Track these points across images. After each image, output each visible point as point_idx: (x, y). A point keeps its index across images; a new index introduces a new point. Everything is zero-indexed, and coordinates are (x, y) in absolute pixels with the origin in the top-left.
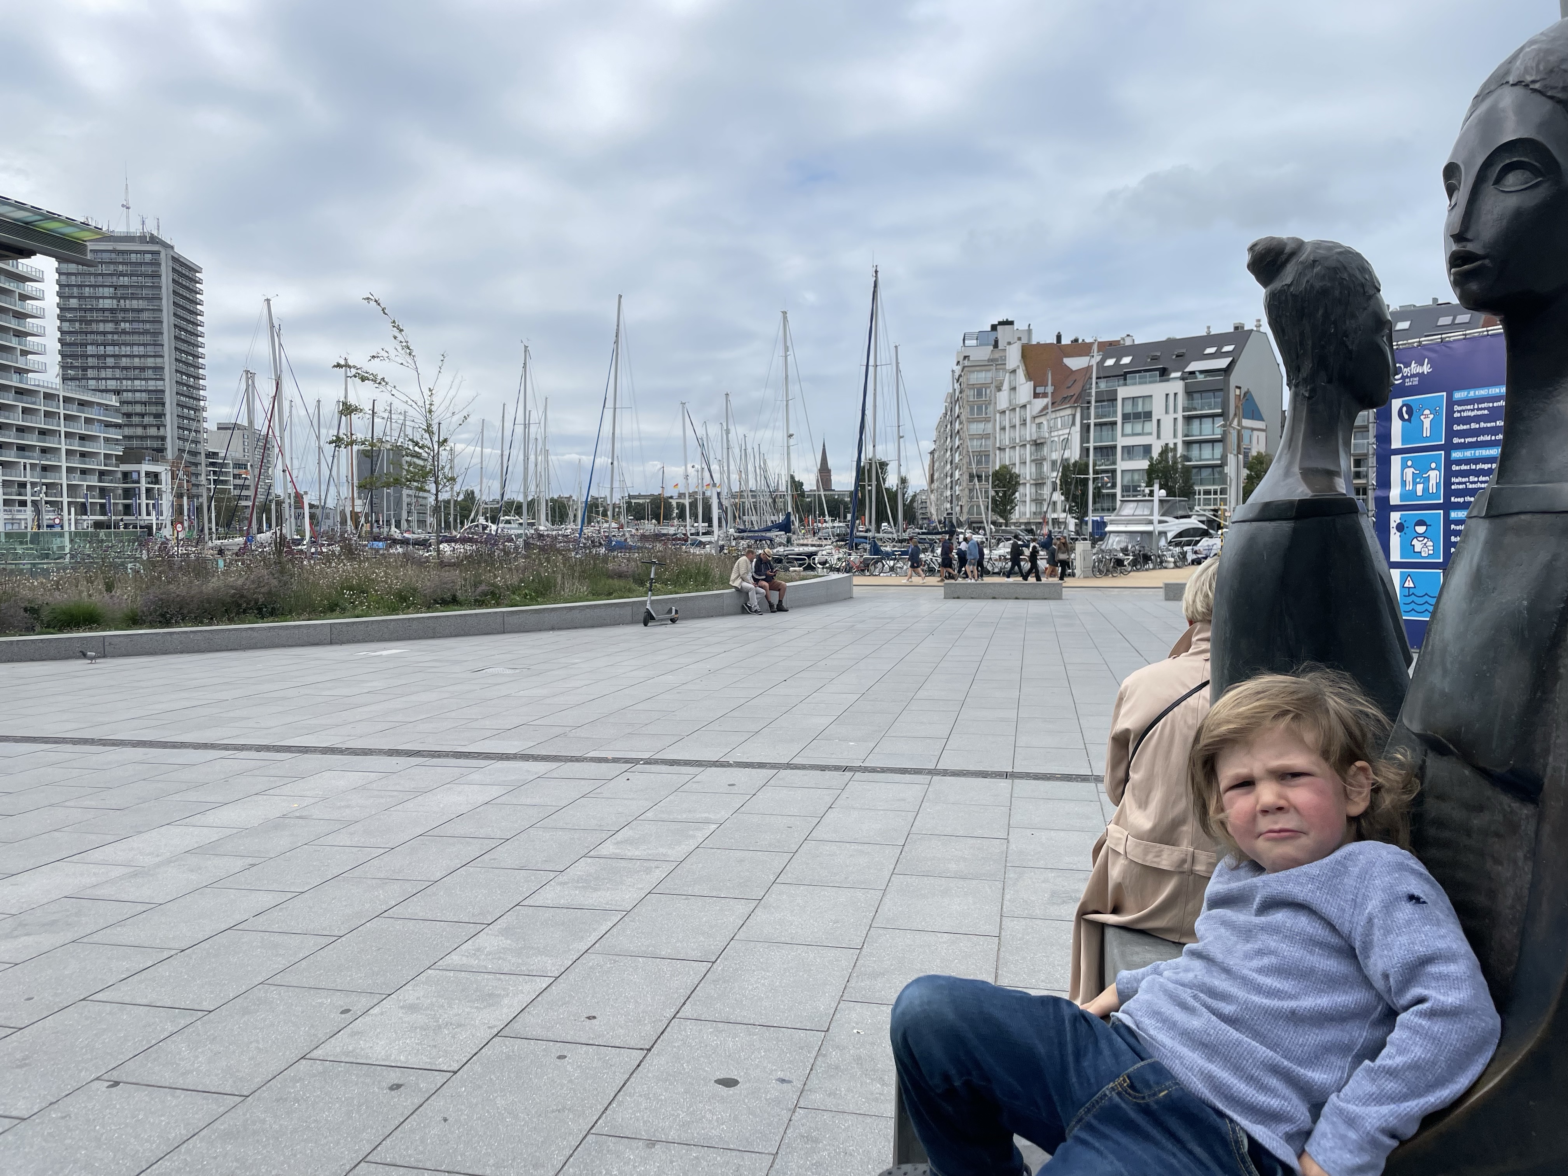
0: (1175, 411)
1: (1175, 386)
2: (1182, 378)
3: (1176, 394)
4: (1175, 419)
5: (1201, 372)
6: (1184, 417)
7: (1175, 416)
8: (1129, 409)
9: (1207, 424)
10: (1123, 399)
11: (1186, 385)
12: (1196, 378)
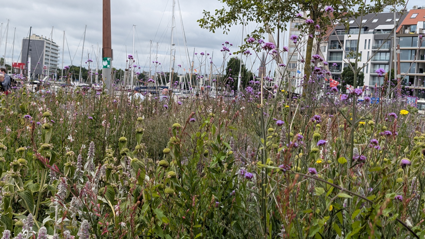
0: (369, 48)
1: (370, 36)
2: (374, 33)
3: (370, 40)
4: (368, 52)
5: (384, 30)
6: (372, 51)
7: (369, 50)
8: (349, 46)
9: (383, 55)
10: (346, 40)
11: (375, 36)
12: (381, 33)
